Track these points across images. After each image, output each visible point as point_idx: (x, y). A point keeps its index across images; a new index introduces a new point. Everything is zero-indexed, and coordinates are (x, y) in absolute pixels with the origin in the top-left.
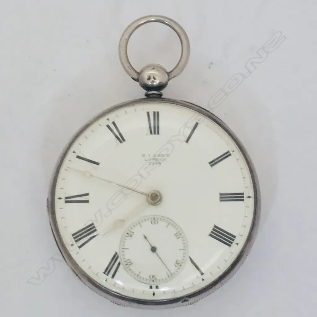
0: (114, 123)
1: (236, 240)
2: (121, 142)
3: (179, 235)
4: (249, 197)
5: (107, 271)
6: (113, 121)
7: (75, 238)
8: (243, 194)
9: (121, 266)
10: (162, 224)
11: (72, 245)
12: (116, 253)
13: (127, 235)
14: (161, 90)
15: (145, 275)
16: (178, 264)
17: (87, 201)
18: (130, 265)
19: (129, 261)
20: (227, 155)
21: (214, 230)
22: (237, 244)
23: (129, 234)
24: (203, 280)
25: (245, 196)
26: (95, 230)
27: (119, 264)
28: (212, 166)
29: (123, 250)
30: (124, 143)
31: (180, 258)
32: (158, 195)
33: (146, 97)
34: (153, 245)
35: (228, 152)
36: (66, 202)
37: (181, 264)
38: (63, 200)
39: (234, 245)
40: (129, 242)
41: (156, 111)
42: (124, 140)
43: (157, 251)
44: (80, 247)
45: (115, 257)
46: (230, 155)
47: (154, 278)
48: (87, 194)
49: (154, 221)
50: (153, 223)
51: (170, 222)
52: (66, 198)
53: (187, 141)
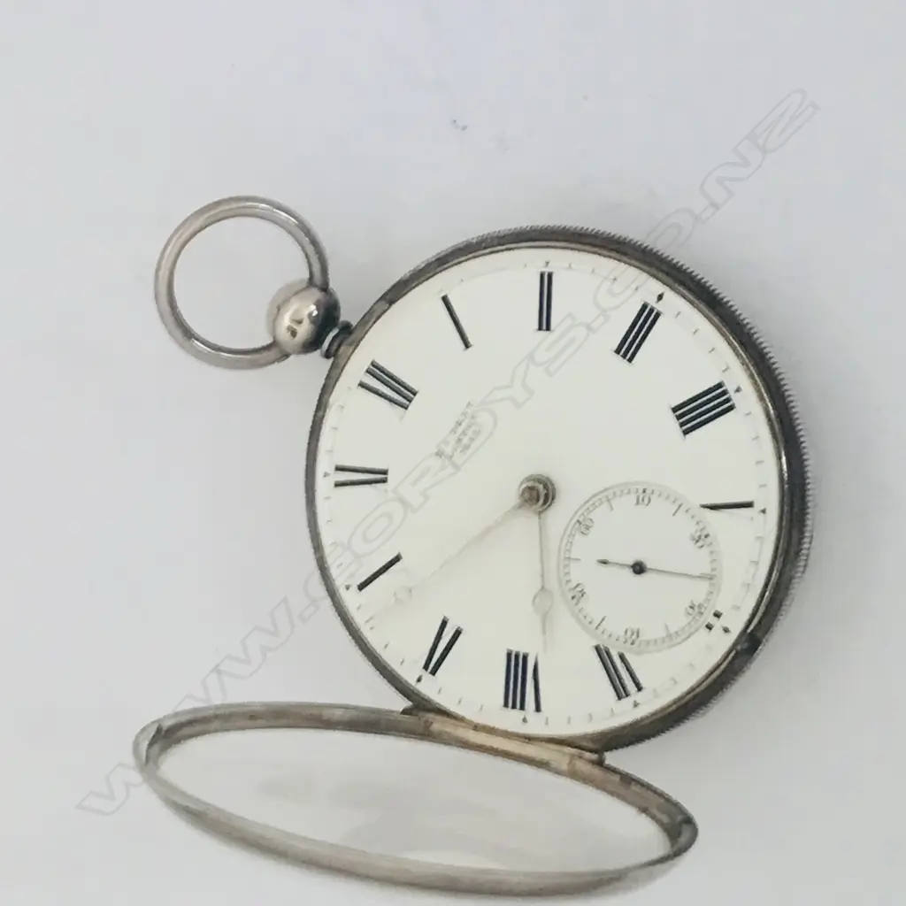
0: (339, 469)
1: (730, 387)
2: (384, 481)
3: (644, 496)
4: (660, 297)
5: (621, 692)
6: (334, 468)
7: (514, 707)
8: (645, 306)
9: (628, 657)
10: (599, 515)
11: (525, 720)
12: (597, 648)
13: (575, 600)
14: (338, 318)
15: (679, 621)
16: (701, 539)
17: (458, 633)
18: (638, 636)
19: (629, 633)
20: (546, 282)
21: (679, 417)
22: (738, 390)
23: (579, 594)
24: (764, 511)
25: (652, 302)
26: (525, 658)
27: (622, 657)
28: (548, 328)
29: (601, 628)
30: (390, 476)
31: (692, 529)
32: (530, 484)
33: (331, 360)
34: (631, 563)
35: (542, 276)
36: (434, 672)
37: (705, 533)
38: (426, 676)
39: (736, 399)
40: (593, 608)
41: (367, 365)
42: (385, 472)
43: (649, 565)
44: (538, 709)
45: (603, 654)
46: (550, 276)
47: (696, 608)
48: (444, 624)
49: (583, 526)
50: (586, 532)
51: (606, 496)
52: (426, 667)
53: (467, 345)
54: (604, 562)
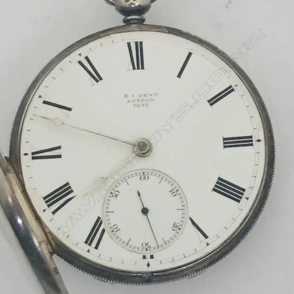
0: (87, 58)
1: (246, 194)
2: (97, 81)
3: (175, 192)
4: (259, 141)
5: (89, 241)
6: (85, 56)
7: (46, 202)
8: (251, 137)
9: (106, 234)
10: (153, 180)
11: (44, 211)
12: (99, 218)
13: (111, 195)
14: (144, 14)
15: (137, 243)
16: (176, 227)
17: (59, 156)
18: (117, 231)
19: (115, 227)
20: (229, 90)
21: (218, 183)
22: (247, 198)
23: (114, 195)
24: (208, 244)
25: (254, 139)
26: (72, 191)
27: (103, 231)
28: (211, 105)
29: (107, 214)
30: (100, 82)
31: (178, 221)
32: (147, 142)
33: (125, 24)
34: (145, 207)
35: (230, 87)
36: (33, 158)
37: (180, 227)
38: (30, 156)
39: (243, 200)
40: (114, 204)
41: (139, 41)
42: (101, 79)
43: (149, 214)
44: (54, 213)
45: (98, 222)
46: (233, 90)
47: (147, 246)
48: (59, 148)
49: (144, 176)
50: (142, 179)
51: (163, 176)
52: (33, 153)
53: (179, 76)
54: (139, 194)
